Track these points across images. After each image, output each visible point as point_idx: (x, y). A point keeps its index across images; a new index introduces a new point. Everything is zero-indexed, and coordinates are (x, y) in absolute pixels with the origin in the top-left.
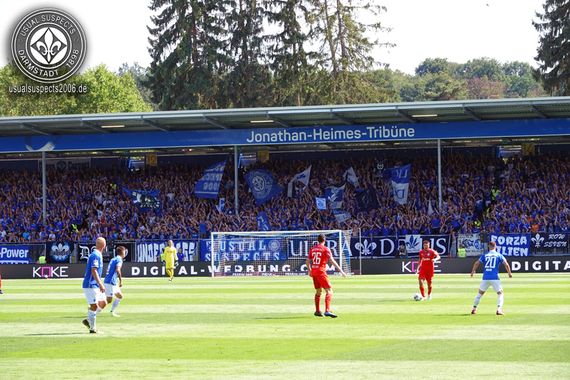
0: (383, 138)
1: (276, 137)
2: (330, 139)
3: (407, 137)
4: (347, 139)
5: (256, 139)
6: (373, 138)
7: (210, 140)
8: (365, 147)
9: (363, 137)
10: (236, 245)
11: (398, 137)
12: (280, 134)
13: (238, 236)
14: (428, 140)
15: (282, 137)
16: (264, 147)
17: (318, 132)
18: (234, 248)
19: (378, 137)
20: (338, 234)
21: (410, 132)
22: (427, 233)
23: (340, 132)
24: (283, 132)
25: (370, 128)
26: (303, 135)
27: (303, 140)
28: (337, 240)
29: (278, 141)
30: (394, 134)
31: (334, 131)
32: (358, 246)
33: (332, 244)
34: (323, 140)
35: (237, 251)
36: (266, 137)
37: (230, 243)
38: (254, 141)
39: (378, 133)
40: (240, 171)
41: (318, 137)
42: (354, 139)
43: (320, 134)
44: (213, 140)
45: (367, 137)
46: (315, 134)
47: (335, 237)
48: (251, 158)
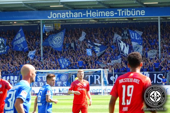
0: (127, 16)
1: (65, 15)
2: (96, 17)
3: (141, 15)
4: (106, 16)
5: (53, 16)
6: (121, 16)
7: (26, 17)
8: (116, 21)
9: (115, 16)
10: (41, 78)
11: (136, 16)
12: (67, 13)
13: (42, 73)
14: (152, 17)
15: (68, 15)
16: (58, 21)
17: (89, 12)
18: (40, 79)
19: (124, 16)
20: (100, 71)
21: (142, 13)
22: (152, 71)
23: (102, 12)
24: (69, 12)
25: (119, 10)
26: (80, 14)
27: (80, 17)
28: (100, 75)
29: (66, 17)
30: (133, 13)
31: (98, 12)
32: (112, 78)
33: (97, 77)
34: (92, 17)
35: (42, 81)
36: (59, 15)
37: (38, 77)
38: (52, 18)
39: (124, 13)
40: (44, 34)
41: (89, 15)
42: (110, 16)
43: (90, 13)
44: (28, 17)
45: (117, 15)
46: (87, 14)
47: (99, 73)
48: (50, 27)
